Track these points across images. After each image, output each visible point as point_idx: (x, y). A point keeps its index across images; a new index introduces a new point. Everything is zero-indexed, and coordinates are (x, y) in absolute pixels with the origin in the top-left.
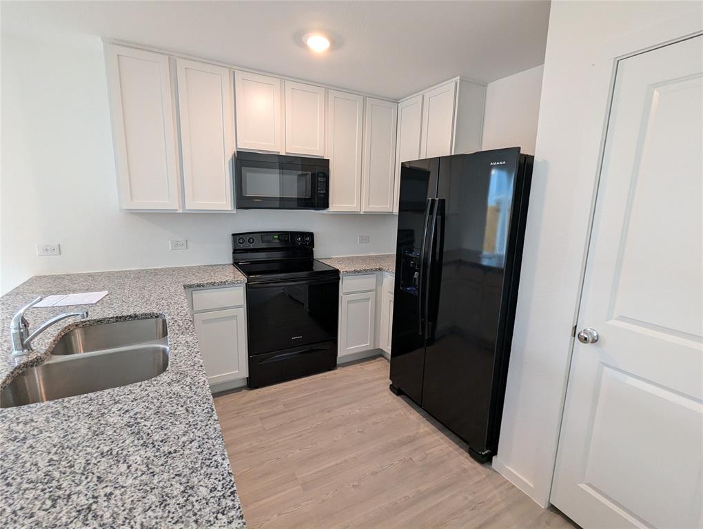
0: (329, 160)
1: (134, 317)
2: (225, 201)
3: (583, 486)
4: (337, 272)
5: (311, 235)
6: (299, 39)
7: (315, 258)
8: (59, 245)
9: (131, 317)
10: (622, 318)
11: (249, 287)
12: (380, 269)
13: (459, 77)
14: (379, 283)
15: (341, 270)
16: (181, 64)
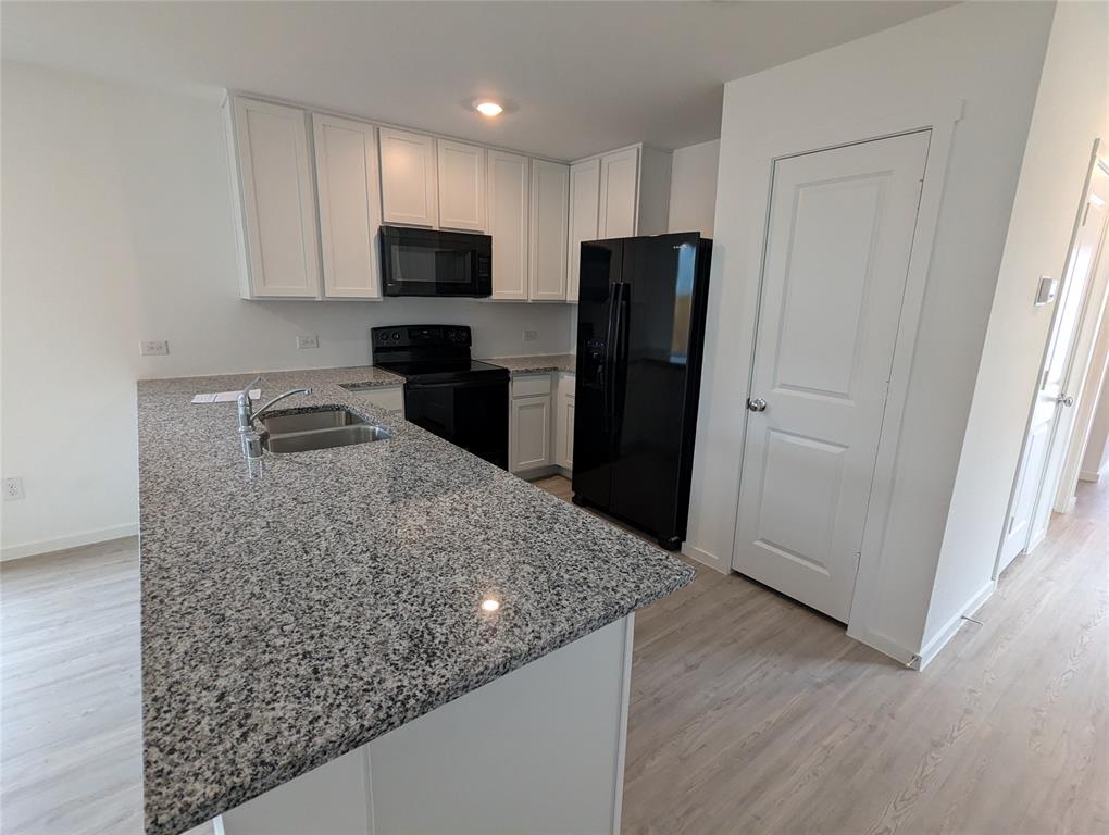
0: (490, 237)
1: (315, 409)
2: (370, 288)
3: (757, 543)
4: (506, 371)
5: (467, 329)
6: (469, 104)
7: (472, 358)
8: (166, 342)
9: (312, 408)
10: (784, 386)
11: (406, 388)
12: (555, 369)
13: (641, 144)
14: (555, 385)
15: (511, 370)
16: (318, 121)
